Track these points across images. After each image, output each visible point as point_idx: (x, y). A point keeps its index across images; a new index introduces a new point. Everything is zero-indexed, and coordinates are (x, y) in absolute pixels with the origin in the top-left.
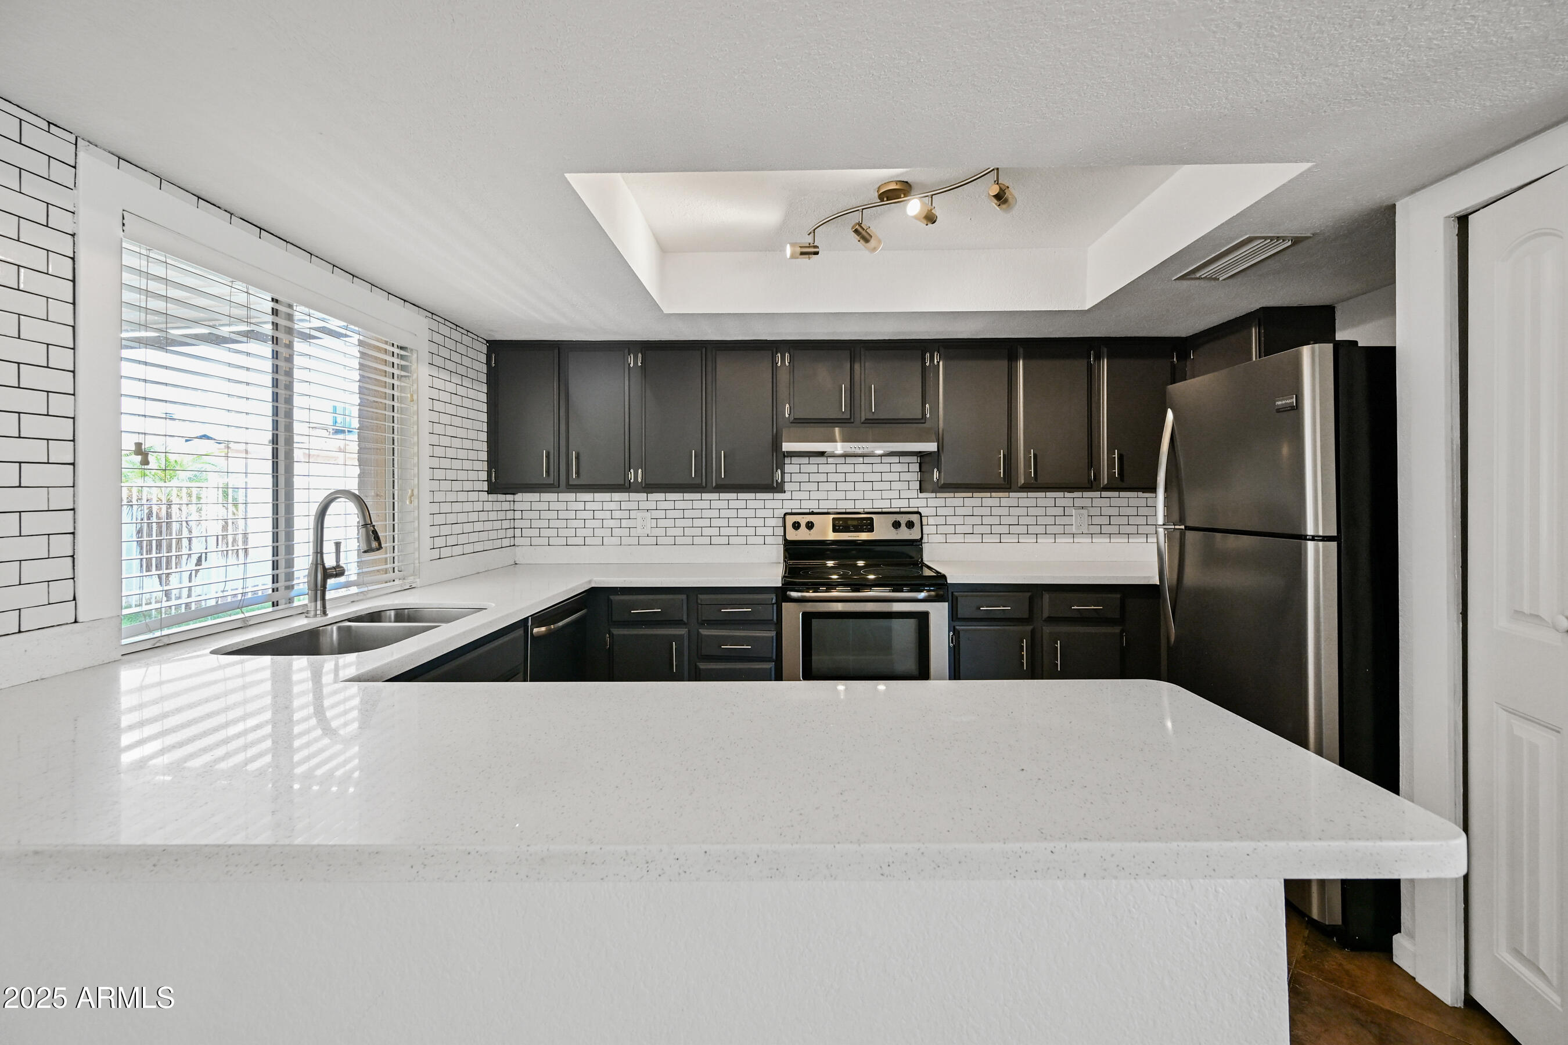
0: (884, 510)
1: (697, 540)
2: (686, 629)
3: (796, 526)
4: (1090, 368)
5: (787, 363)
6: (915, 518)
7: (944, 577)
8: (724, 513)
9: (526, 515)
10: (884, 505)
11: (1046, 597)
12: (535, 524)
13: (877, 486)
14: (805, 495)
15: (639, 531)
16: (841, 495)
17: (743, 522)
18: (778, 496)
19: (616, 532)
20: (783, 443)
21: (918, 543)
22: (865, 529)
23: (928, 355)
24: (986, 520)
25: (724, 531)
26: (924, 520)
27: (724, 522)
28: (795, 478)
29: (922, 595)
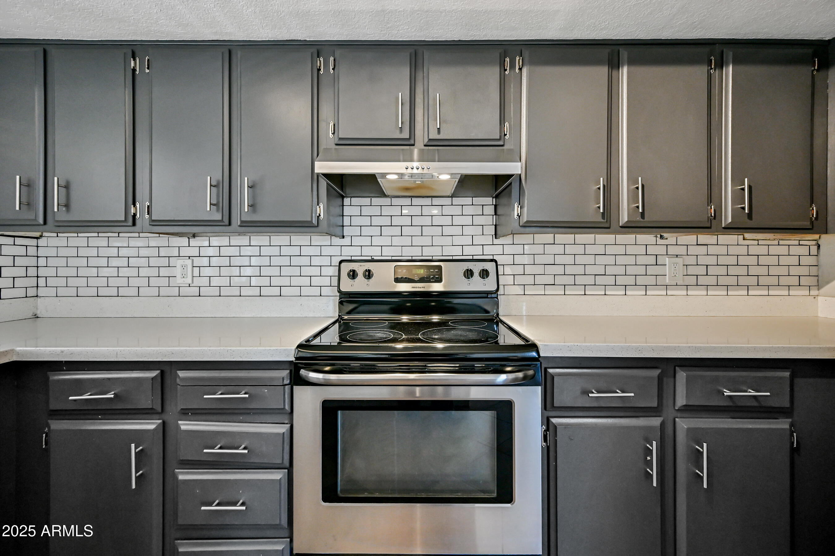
0: (454, 258)
1: (244, 292)
2: (160, 421)
3: (353, 275)
4: (710, 76)
5: (331, 70)
6: (490, 266)
7: (533, 347)
8: (276, 261)
9: (51, 262)
10: (456, 252)
11: (682, 375)
12: (61, 272)
13: (447, 230)
14: (367, 241)
15: (179, 281)
16: (407, 241)
17: (296, 271)
18: (337, 241)
19: (153, 281)
20: (316, 162)
21: (493, 296)
22: (433, 278)
23: (508, 60)
24: (569, 270)
25: (275, 281)
26: (500, 268)
27: (275, 271)
28: (357, 221)
29: (502, 378)
